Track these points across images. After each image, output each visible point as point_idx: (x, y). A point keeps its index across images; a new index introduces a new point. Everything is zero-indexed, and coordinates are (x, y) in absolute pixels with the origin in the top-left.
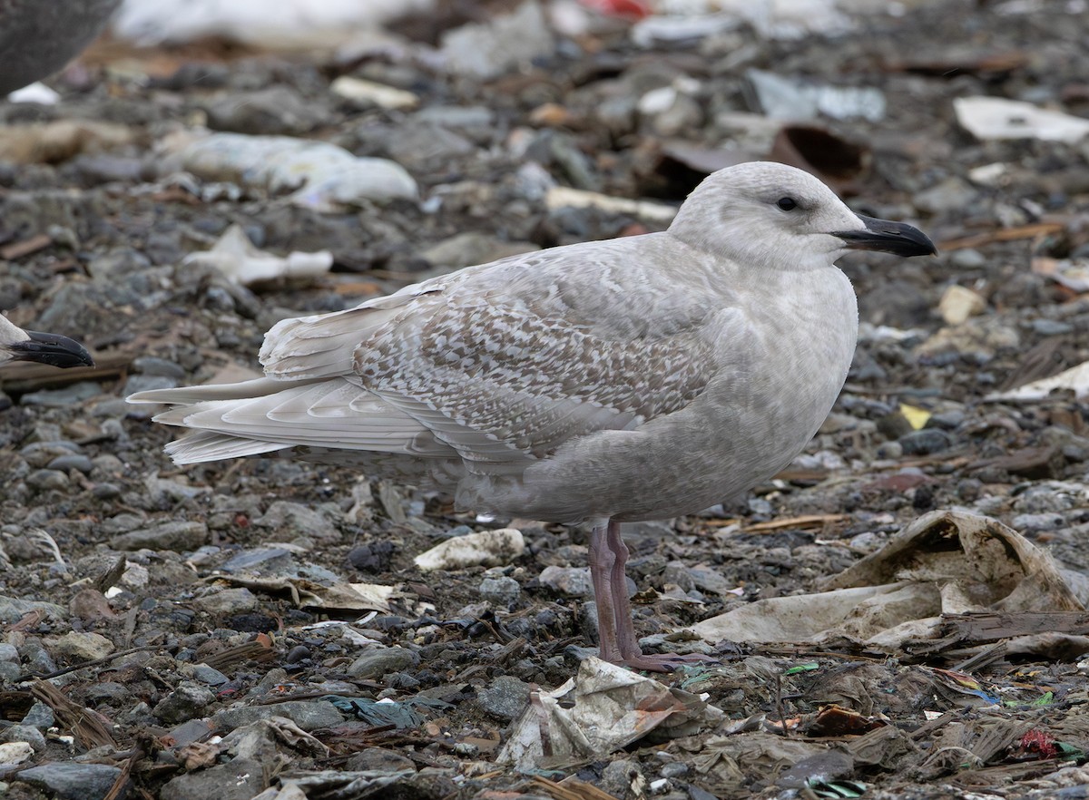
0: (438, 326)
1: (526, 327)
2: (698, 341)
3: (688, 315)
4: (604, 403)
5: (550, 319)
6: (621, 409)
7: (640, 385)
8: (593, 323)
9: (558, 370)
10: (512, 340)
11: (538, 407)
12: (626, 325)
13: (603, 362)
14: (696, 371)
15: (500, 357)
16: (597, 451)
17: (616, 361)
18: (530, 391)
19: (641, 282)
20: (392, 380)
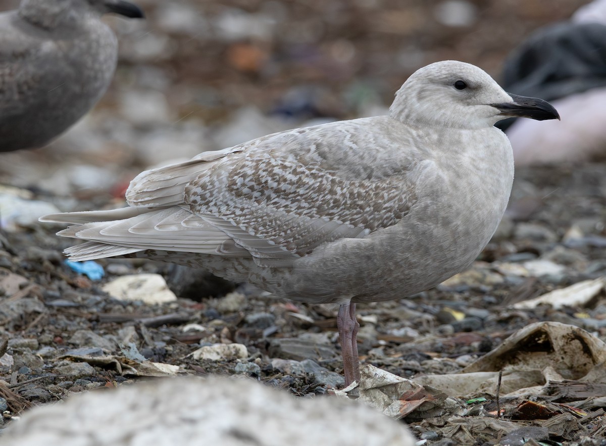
0: (238, 171)
1: (295, 172)
2: (405, 181)
3: (399, 164)
4: (344, 221)
5: (311, 167)
6: (355, 225)
7: (368, 209)
8: (338, 169)
9: (314, 200)
10: (285, 180)
11: (301, 223)
12: (359, 170)
13: (343, 195)
14: (404, 200)
15: (277, 191)
16: (339, 251)
17: (352, 194)
18: (296, 213)
19: (370, 142)
20: (209, 207)
